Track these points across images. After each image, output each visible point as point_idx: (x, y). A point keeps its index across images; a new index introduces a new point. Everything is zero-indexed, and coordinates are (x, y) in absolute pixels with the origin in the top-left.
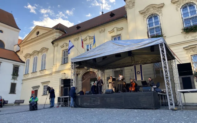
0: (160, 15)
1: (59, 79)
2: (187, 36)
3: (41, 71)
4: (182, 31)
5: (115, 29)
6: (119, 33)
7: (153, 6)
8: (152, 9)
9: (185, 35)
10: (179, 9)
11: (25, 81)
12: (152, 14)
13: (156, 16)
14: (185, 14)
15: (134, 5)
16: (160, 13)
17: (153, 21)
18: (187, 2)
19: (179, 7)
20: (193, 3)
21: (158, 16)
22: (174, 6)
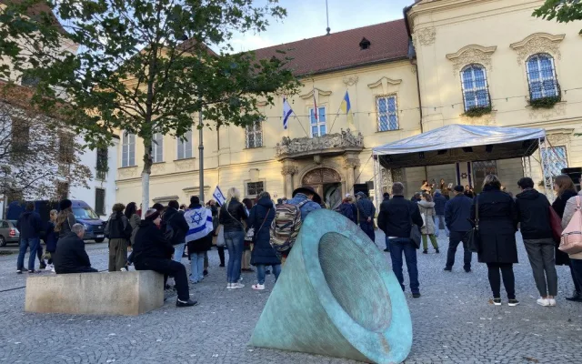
0: (487, 67)
1: (242, 182)
2: (535, 114)
3: (178, 160)
4: (527, 104)
6: (392, 90)
7: (476, 49)
8: (472, 54)
9: (531, 111)
10: (523, 61)
11: (126, 185)
12: (472, 64)
13: (478, 69)
14: (533, 73)
15: (434, 39)
16: (487, 64)
17: (474, 77)
18: (538, 51)
19: (523, 58)
20: (548, 54)
21: (484, 70)
22: (514, 55)
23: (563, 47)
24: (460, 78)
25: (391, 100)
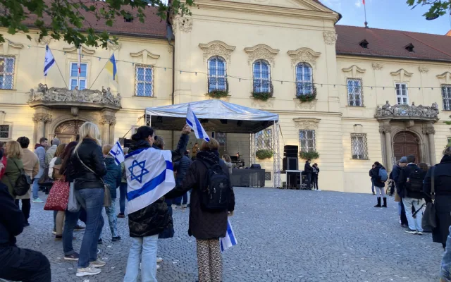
0: (227, 61)
2: (255, 103)
4: (251, 95)
5: (145, 54)
6: (150, 62)
7: (221, 45)
8: (218, 48)
9: (253, 101)
10: (251, 63)
12: (217, 56)
13: (221, 61)
14: (257, 73)
15: (191, 28)
16: (228, 59)
17: (217, 67)
18: (262, 58)
19: (252, 60)
20: (267, 61)
21: (225, 63)
22: (245, 57)
23: (277, 59)
24: (208, 65)
25: (149, 70)
